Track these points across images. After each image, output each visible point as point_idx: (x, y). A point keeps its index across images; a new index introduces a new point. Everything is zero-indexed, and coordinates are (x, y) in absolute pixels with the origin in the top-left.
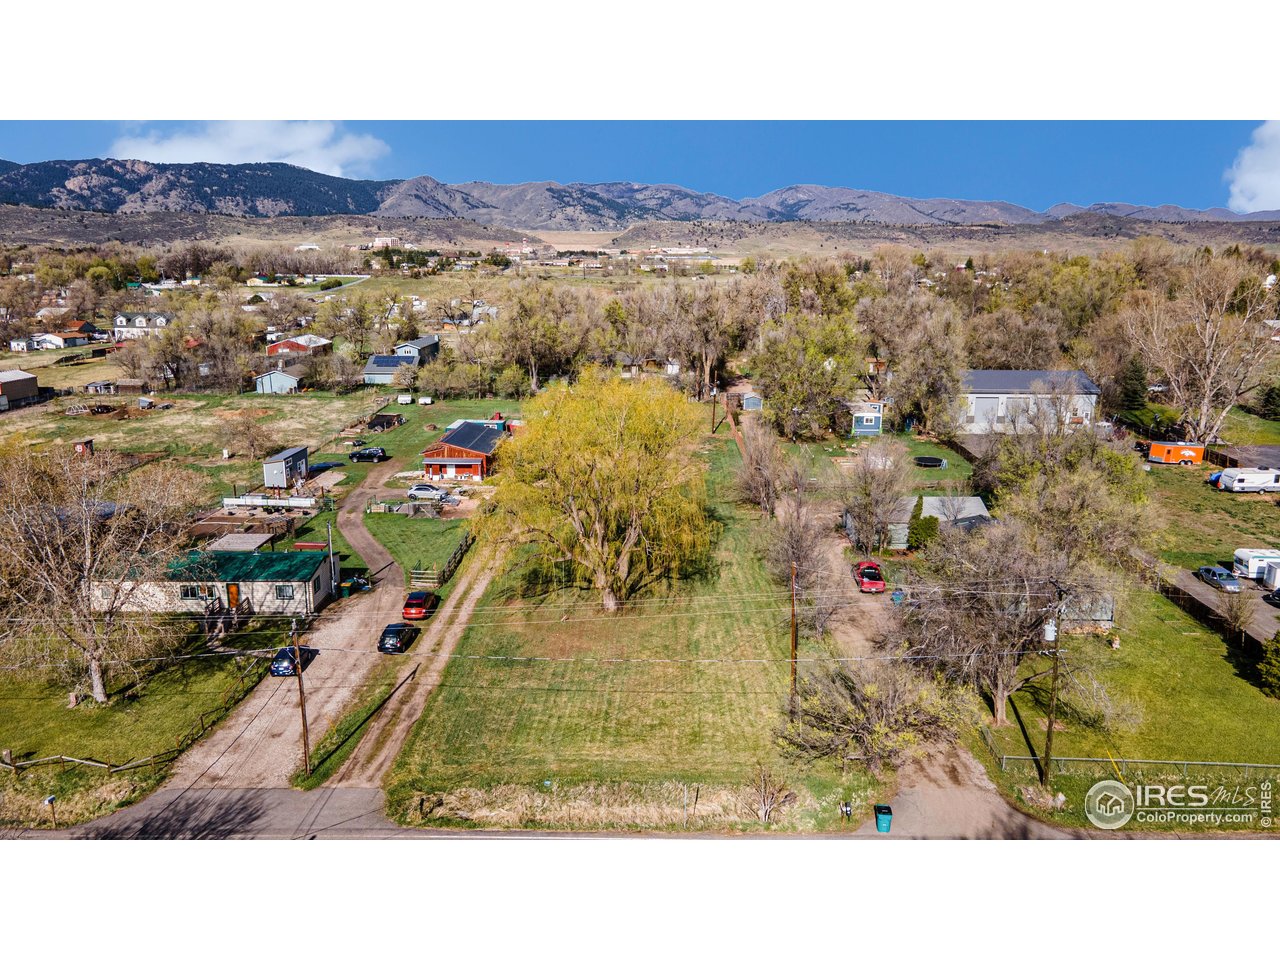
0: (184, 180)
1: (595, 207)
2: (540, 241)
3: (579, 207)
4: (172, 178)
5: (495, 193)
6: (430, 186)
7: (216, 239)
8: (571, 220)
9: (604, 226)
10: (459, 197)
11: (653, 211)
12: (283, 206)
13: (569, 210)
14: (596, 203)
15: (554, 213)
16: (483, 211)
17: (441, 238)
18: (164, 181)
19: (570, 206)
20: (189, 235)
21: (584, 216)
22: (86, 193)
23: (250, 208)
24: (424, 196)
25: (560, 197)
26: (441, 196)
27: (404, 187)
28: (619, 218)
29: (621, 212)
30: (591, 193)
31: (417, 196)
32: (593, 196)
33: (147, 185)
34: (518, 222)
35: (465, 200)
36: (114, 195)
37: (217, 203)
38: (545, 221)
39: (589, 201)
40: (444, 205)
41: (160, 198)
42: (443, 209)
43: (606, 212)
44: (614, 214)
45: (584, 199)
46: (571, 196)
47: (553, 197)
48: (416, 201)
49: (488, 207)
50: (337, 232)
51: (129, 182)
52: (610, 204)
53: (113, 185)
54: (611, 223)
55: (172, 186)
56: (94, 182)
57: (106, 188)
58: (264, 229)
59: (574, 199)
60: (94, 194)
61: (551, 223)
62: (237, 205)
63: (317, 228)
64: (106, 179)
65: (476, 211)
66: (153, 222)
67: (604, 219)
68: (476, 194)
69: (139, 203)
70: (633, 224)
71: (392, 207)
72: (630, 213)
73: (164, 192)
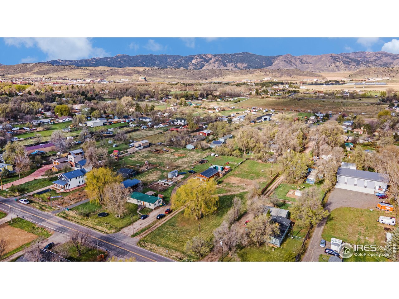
0: (220, 59)
1: (348, 62)
2: (322, 76)
3: (341, 62)
4: (217, 58)
5: (311, 58)
6: (289, 57)
7: (223, 77)
8: (337, 67)
9: (350, 68)
10: (298, 60)
11: (372, 63)
12: (244, 65)
13: (337, 63)
14: (349, 60)
15: (331, 64)
16: (306, 65)
17: (288, 75)
18: (215, 59)
19: (338, 62)
20: (217, 76)
21: (343, 65)
22: (196, 64)
23: (236, 66)
24: (287, 61)
25: (335, 59)
26: (293, 60)
27: (281, 57)
28: (357, 65)
29: (358, 63)
30: (347, 57)
31: (285, 61)
32: (348, 58)
33: (211, 61)
34: (317, 68)
35: (301, 61)
36: (202, 64)
37: (227, 65)
38: (327, 67)
39: (346, 60)
40: (293, 63)
41: (213, 64)
42: (293, 64)
43: (352, 63)
44: (355, 64)
45: (344, 59)
46: (339, 58)
47: (332, 59)
48: (284, 62)
49: (308, 63)
50: (256, 74)
51: (207, 60)
52: (355, 60)
53: (203, 61)
54: (353, 67)
55: (217, 60)
56: (199, 61)
57: (201, 62)
58: (237, 74)
59: (340, 59)
60: (198, 64)
61: (330, 68)
62: (232, 65)
63: (251, 73)
64: (201, 60)
65: (304, 65)
66: (209, 72)
67: (351, 66)
68: (305, 59)
69: (208, 66)
70: (362, 67)
71: (276, 64)
72: (362, 63)
73: (214, 63)
